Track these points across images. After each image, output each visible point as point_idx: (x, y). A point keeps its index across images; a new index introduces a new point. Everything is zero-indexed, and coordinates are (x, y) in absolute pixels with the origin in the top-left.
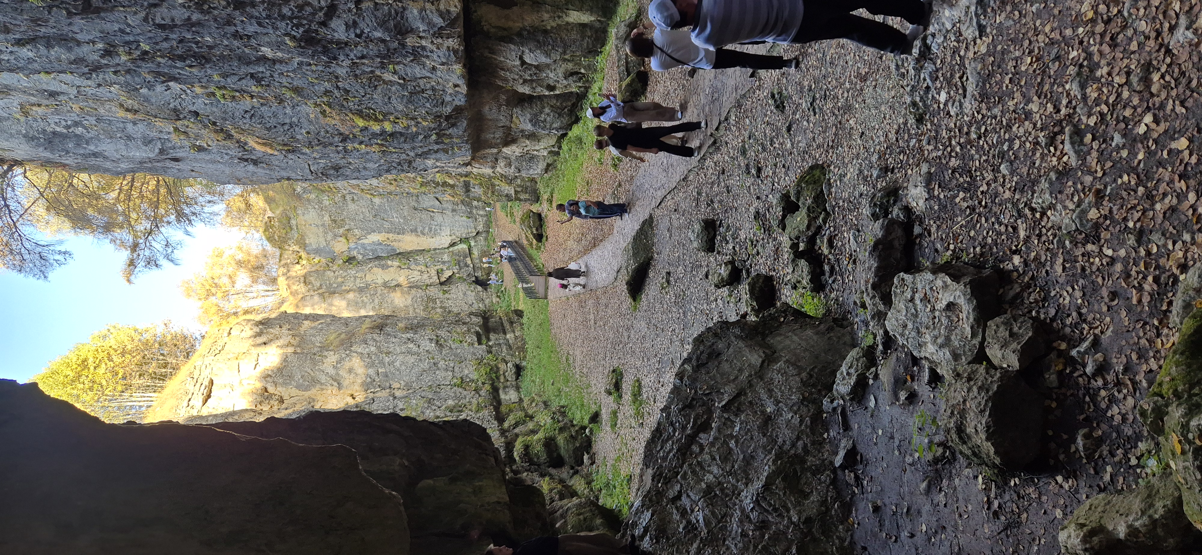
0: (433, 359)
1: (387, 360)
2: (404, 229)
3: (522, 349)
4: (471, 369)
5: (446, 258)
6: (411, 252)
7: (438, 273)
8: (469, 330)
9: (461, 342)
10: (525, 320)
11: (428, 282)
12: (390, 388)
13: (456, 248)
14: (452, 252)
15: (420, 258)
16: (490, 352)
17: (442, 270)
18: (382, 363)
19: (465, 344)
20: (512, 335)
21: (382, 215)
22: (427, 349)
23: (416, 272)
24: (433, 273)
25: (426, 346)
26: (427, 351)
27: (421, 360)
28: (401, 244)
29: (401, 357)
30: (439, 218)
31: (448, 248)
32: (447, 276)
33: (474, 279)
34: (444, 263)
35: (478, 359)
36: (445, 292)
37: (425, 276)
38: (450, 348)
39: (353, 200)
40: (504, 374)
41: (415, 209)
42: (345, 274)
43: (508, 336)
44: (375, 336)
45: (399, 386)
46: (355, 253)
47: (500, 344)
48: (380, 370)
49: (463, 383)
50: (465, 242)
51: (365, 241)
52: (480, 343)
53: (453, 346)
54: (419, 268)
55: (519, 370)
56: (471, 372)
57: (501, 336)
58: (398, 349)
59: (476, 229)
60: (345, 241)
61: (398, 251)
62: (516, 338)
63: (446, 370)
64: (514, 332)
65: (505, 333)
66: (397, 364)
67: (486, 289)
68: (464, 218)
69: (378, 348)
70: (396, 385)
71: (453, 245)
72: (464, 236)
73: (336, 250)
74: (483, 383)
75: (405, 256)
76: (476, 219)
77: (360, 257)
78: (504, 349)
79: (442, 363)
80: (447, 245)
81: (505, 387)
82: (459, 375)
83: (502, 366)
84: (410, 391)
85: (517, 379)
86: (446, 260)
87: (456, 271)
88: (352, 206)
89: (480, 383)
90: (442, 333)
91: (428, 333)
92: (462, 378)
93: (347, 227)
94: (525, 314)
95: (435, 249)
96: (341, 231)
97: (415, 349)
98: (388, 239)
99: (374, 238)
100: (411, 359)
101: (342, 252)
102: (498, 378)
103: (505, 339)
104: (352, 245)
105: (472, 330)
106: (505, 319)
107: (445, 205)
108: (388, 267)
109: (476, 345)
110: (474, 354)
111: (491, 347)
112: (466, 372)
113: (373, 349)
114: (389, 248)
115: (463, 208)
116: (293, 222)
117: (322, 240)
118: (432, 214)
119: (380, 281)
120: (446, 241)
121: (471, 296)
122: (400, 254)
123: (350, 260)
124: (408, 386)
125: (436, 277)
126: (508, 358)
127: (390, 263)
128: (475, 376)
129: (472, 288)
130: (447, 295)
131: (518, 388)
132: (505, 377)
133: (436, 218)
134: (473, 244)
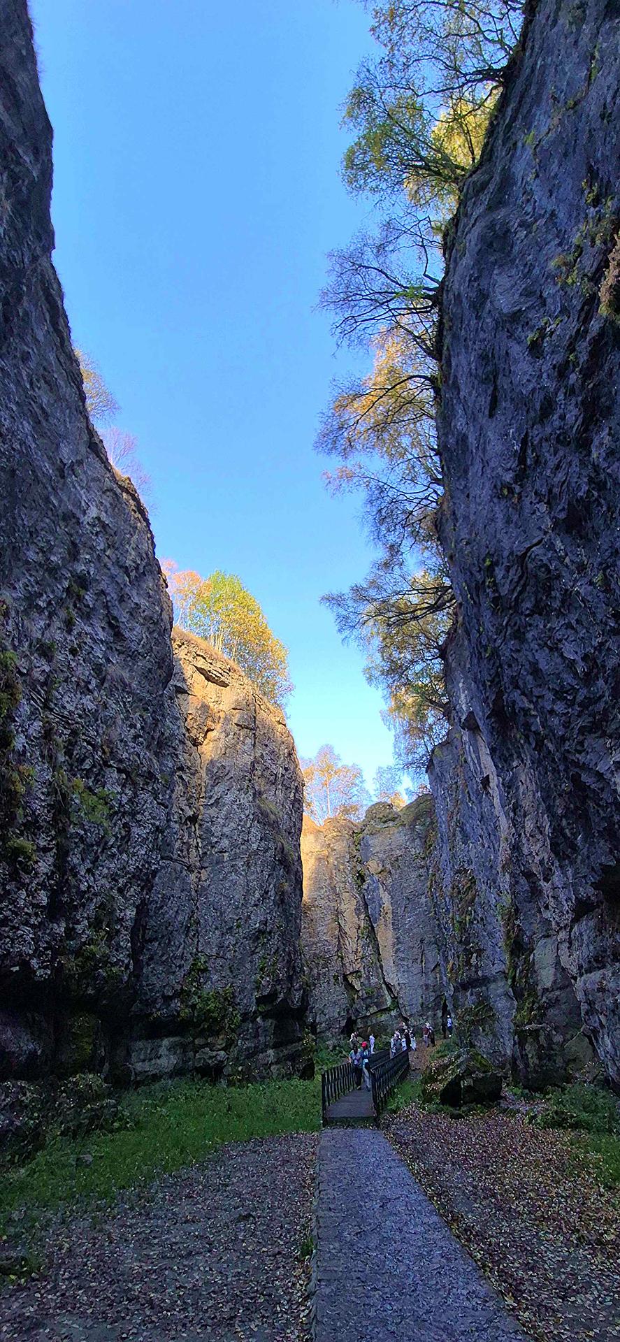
0: (238, 927)
1: (240, 863)
2: (399, 929)
3: (247, 1078)
4: (219, 986)
5: (374, 980)
6: (375, 939)
7: (358, 972)
8: (278, 981)
9: (262, 969)
10: (296, 1081)
11: (346, 961)
12: (202, 868)
13: (386, 992)
14: (381, 988)
15: (370, 950)
16: (245, 1017)
17: (360, 977)
18: (236, 857)
19: (258, 976)
20: (271, 1059)
21: (410, 906)
22: (253, 917)
23: (355, 945)
24: (357, 966)
25: (256, 915)
26: (249, 917)
27: (237, 908)
28: (383, 927)
29: (241, 880)
30: (416, 968)
31: (385, 983)
32: (354, 983)
33: (353, 1018)
34: (368, 978)
35: (234, 997)
36: (336, 978)
37: (352, 957)
38: (253, 953)
39: (420, 876)
40: (207, 1045)
41: (422, 941)
42: (348, 872)
43: (271, 1052)
44: (272, 852)
45: (203, 879)
46: (368, 881)
47: (257, 1036)
48: (225, 854)
49: (199, 971)
50: (393, 1003)
51: (381, 890)
52: (259, 1001)
53: (255, 957)
54: (360, 949)
55: (212, 1073)
56: (215, 984)
57: (271, 1040)
58: (253, 877)
59: (410, 1016)
60: (379, 870)
61: (375, 925)
62: (268, 1066)
63: (220, 947)
64: (277, 1063)
65: (275, 1046)
66: (234, 876)
67: (342, 1032)
68: (420, 1001)
69: (256, 853)
70: (204, 874)
71: (389, 987)
72: (401, 1001)
73: (370, 863)
74: (193, 1007)
75: (371, 933)
76: (421, 1016)
77: (365, 886)
78: (248, 1044)
79: (232, 940)
80: (387, 980)
81: (184, 1047)
82: (210, 965)
83: (220, 1041)
84: (193, 893)
85: (197, 1070)
86: (372, 981)
87: (360, 994)
88: (414, 875)
89: (195, 999)
90: (275, 941)
91: (276, 921)
92: (206, 970)
93: (393, 871)
94: (307, 1082)
95: (381, 967)
96: (389, 866)
97: (252, 900)
98: (387, 913)
99: (386, 899)
100: (238, 896)
101: (368, 869)
102: (201, 1034)
103: (267, 1047)
104: (376, 877)
105: (278, 987)
106: (298, 1046)
107: (431, 975)
108: (358, 915)
109: (256, 994)
110: (242, 991)
111: (254, 1021)
112: (215, 978)
113: (255, 846)
114: (377, 916)
115: (432, 999)
116: (391, 824)
117: (378, 849)
118: (419, 960)
119: (343, 907)
120: (392, 979)
121: (334, 1012)
122: (373, 928)
123: (361, 878)
124: (201, 891)
125: (351, 970)
126: (234, 1051)
127: (362, 916)
128: (208, 989)
129: (342, 1013)
130: (332, 980)
131: (178, 1072)
132: (203, 1046)
133: (415, 965)
134: (393, 1013)
